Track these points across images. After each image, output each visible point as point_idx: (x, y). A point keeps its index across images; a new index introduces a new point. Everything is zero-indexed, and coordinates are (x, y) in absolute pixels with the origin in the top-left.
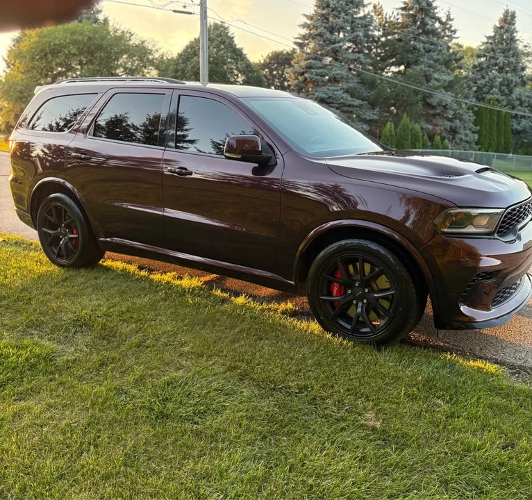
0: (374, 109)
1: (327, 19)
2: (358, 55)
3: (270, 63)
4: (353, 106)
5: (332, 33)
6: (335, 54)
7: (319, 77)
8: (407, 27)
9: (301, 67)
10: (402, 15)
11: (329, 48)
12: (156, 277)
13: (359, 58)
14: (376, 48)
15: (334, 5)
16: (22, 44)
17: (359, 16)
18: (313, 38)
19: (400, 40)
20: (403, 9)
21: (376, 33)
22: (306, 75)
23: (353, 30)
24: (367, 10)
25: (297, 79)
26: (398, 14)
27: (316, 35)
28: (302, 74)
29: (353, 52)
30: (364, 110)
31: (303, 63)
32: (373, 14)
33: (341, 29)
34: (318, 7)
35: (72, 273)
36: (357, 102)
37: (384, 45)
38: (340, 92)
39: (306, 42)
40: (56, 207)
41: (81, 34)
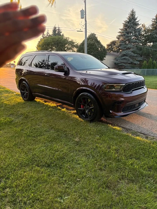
0: (141, 57)
1: (127, 30)
2: (136, 40)
3: (111, 44)
4: (134, 56)
5: (128, 34)
6: (129, 40)
7: (123, 48)
8: (153, 30)
9: (118, 45)
10: (152, 27)
11: (127, 39)
12: (46, 103)
13: (136, 41)
14: (143, 38)
15: (129, 25)
16: (40, 43)
17: (137, 28)
18: (122, 36)
19: (150, 35)
20: (152, 25)
21: (143, 33)
22: (119, 47)
23: (135, 33)
24: (140, 26)
25: (117, 49)
26: (150, 27)
27: (123, 35)
28: (118, 47)
29: (135, 39)
30: (138, 57)
31: (119, 44)
32: (142, 27)
33: (131, 32)
34: (124, 26)
35: (27, 102)
36: (136, 55)
37: (145, 36)
38: (130, 52)
39: (120, 37)
40: (23, 85)
41: (55, 39)
